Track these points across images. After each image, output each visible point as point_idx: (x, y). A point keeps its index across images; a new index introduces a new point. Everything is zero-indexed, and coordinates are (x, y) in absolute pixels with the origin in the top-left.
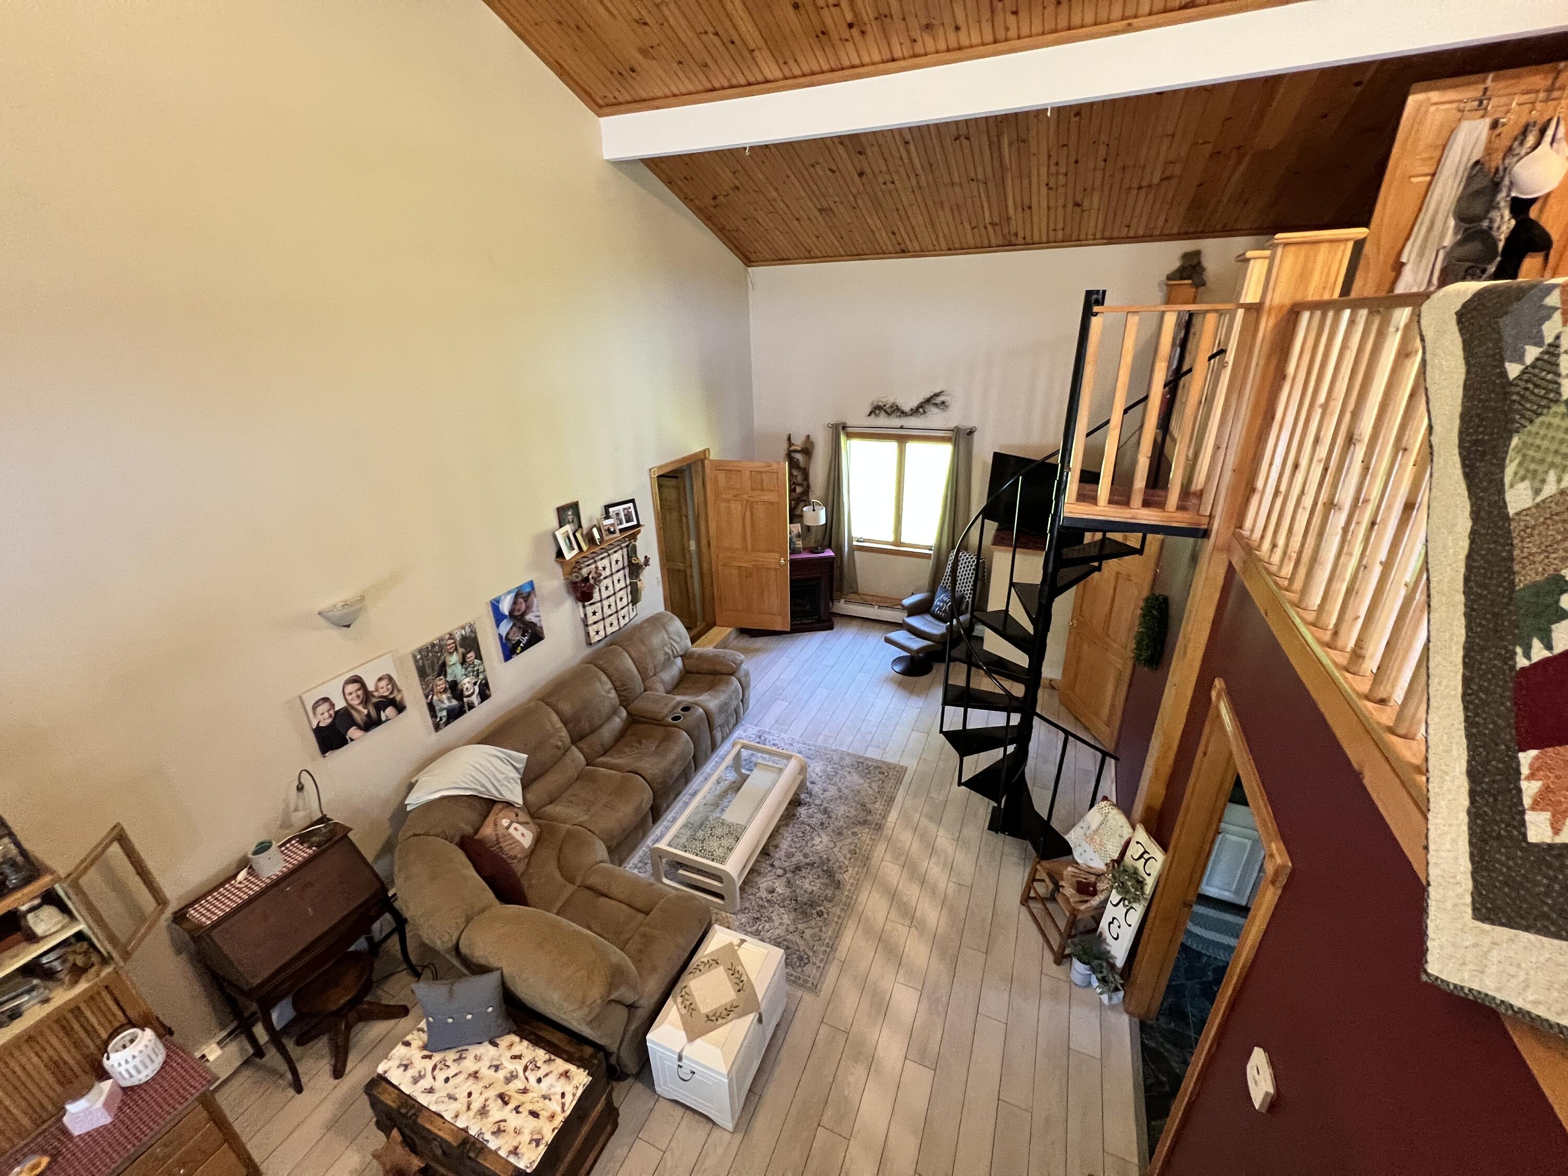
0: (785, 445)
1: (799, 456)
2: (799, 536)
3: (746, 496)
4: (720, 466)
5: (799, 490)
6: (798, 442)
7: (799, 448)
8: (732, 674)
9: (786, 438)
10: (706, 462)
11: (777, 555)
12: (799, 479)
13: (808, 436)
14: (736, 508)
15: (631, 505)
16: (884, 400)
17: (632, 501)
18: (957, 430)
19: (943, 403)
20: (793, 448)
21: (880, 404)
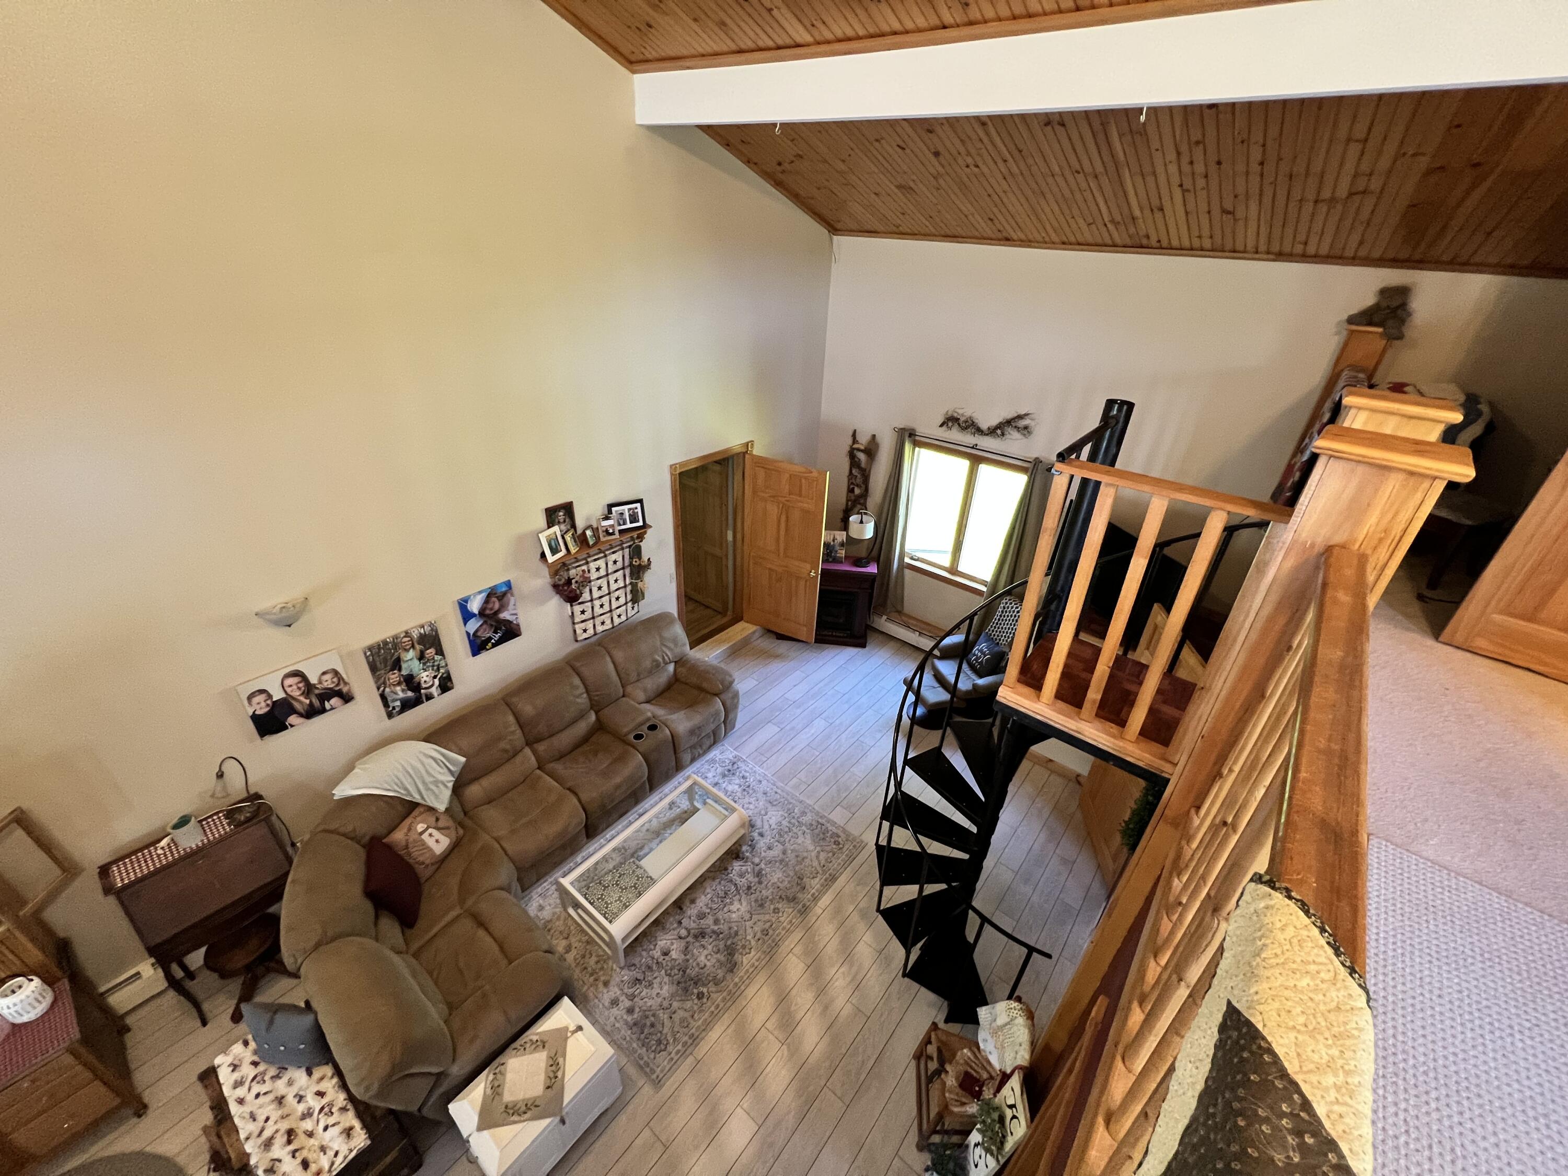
0: (850, 441)
1: (862, 456)
2: (842, 544)
3: (783, 500)
4: (761, 462)
5: (857, 491)
6: (863, 440)
7: (862, 448)
8: (716, 695)
9: (851, 433)
10: (747, 456)
11: (808, 566)
12: (859, 480)
13: (874, 436)
14: (773, 510)
15: (638, 505)
16: (960, 412)
17: (640, 501)
18: (1037, 461)
19: (1026, 428)
20: (856, 446)
21: (955, 415)
